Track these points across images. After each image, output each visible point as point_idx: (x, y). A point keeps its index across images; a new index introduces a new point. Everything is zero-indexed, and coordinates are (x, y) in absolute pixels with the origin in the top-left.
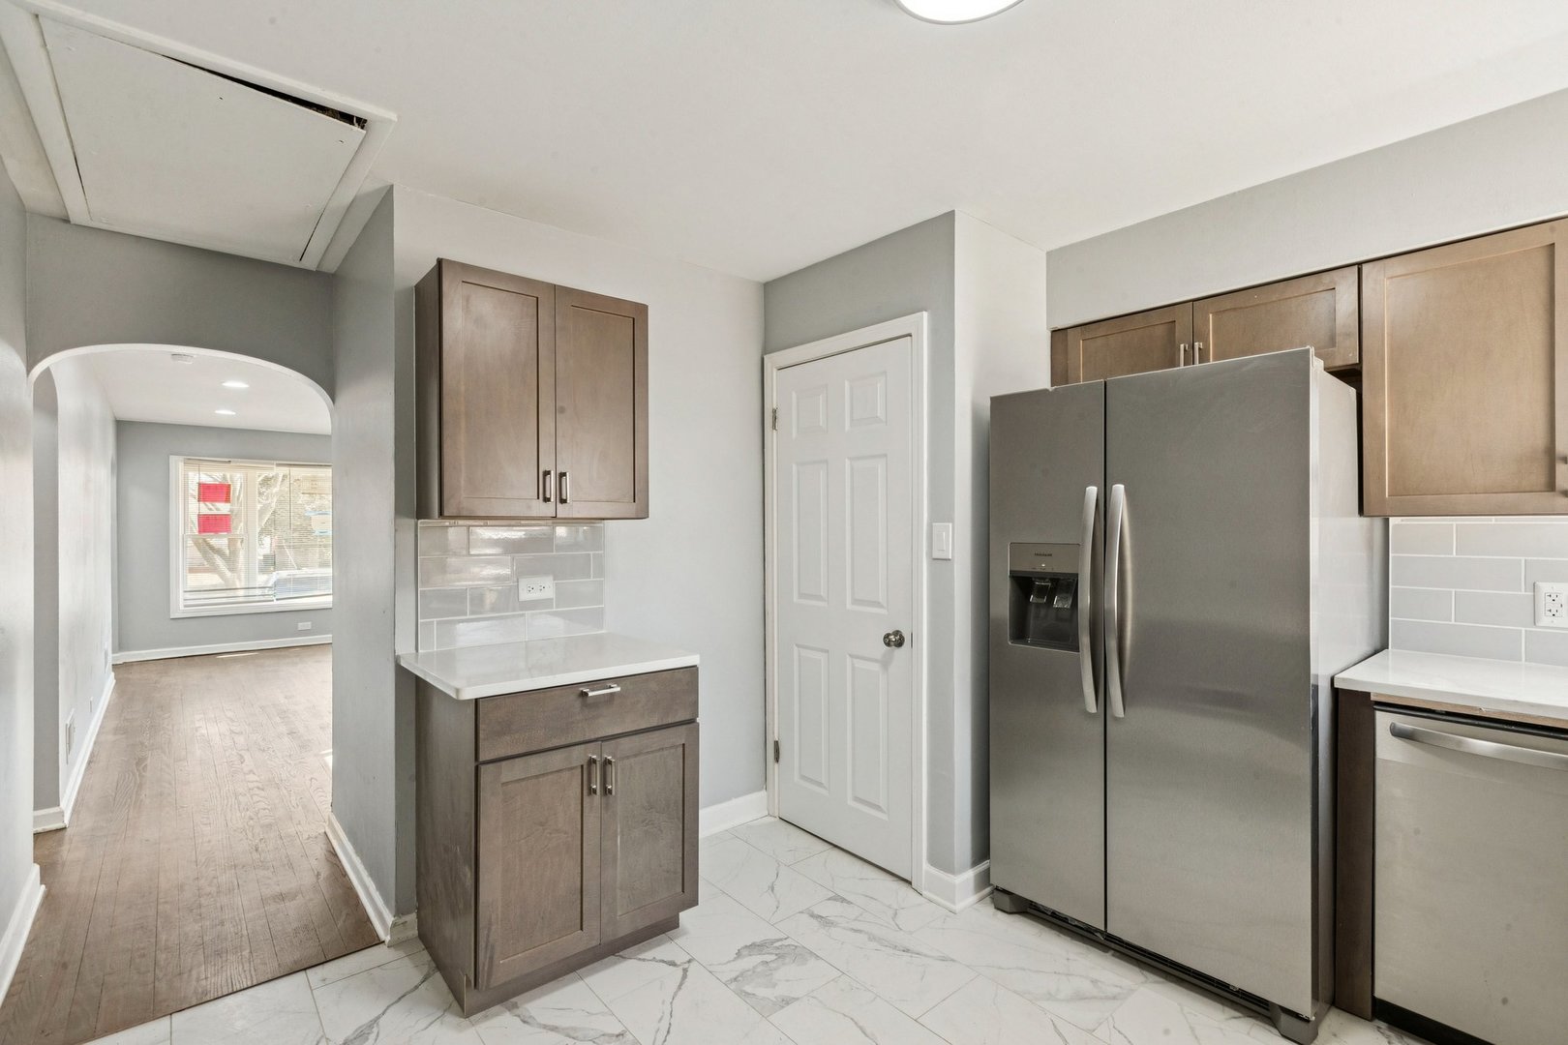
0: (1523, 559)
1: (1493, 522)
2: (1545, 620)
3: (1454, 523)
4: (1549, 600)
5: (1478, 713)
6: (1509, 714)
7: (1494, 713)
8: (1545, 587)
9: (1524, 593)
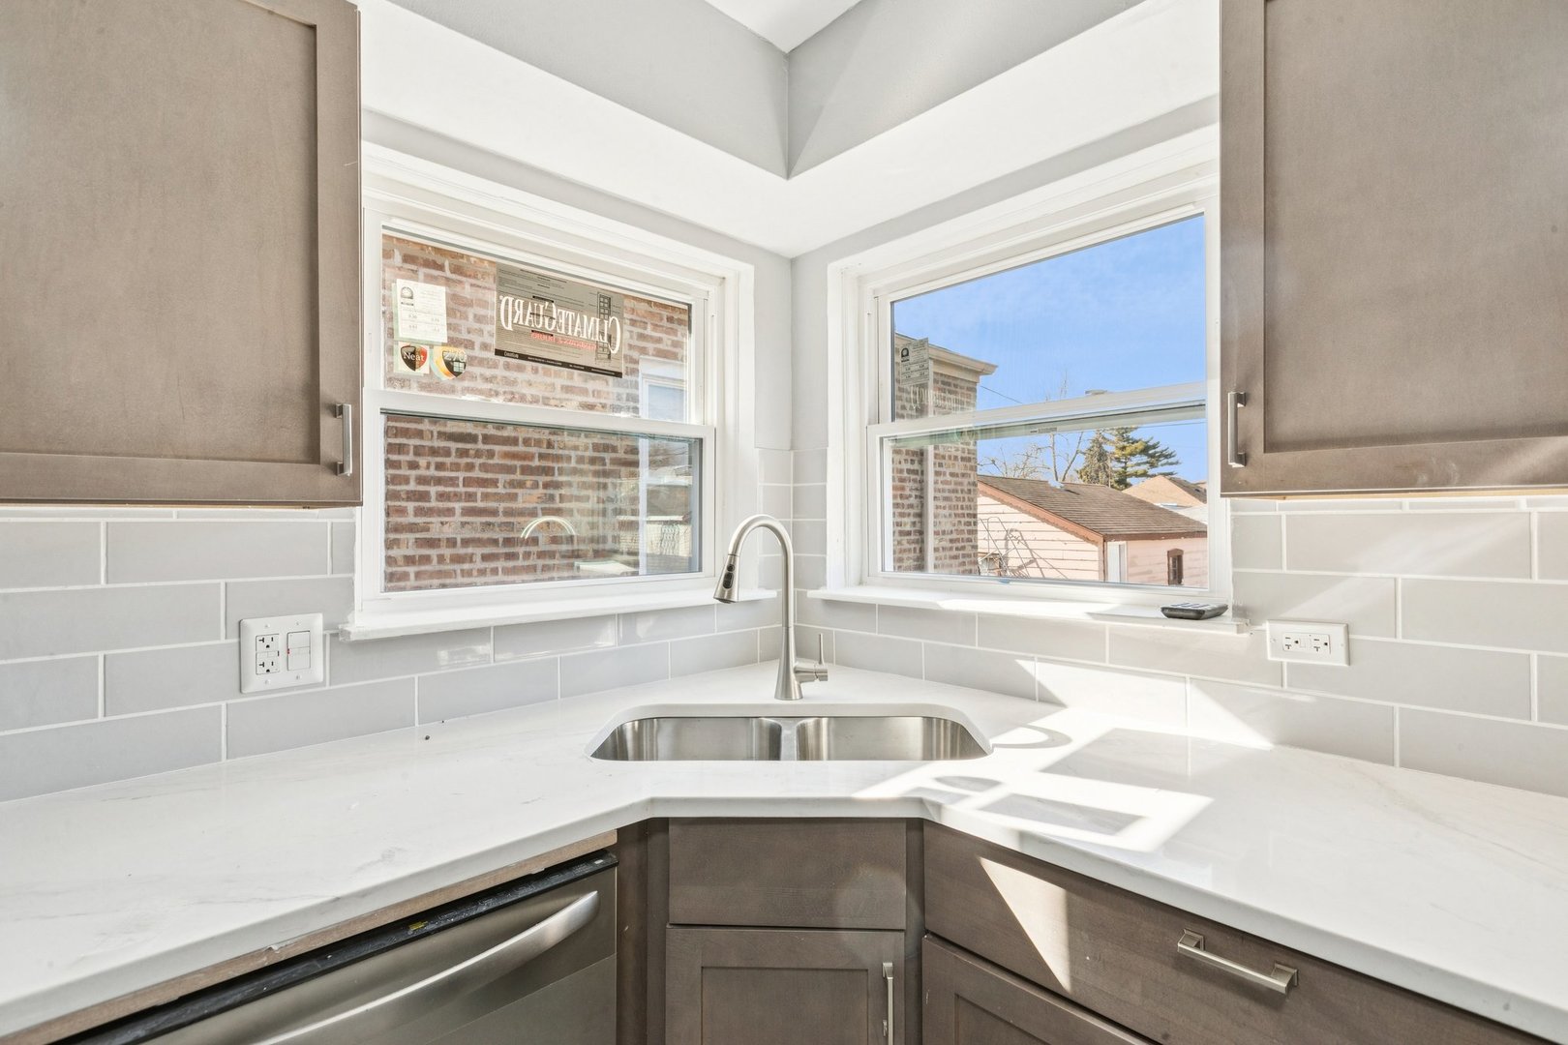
0: (222, 582)
1: (174, 519)
2: (256, 682)
3: (103, 521)
4: (262, 646)
5: (265, 961)
6: (325, 932)
7: (296, 944)
8: (256, 627)
9: (225, 641)
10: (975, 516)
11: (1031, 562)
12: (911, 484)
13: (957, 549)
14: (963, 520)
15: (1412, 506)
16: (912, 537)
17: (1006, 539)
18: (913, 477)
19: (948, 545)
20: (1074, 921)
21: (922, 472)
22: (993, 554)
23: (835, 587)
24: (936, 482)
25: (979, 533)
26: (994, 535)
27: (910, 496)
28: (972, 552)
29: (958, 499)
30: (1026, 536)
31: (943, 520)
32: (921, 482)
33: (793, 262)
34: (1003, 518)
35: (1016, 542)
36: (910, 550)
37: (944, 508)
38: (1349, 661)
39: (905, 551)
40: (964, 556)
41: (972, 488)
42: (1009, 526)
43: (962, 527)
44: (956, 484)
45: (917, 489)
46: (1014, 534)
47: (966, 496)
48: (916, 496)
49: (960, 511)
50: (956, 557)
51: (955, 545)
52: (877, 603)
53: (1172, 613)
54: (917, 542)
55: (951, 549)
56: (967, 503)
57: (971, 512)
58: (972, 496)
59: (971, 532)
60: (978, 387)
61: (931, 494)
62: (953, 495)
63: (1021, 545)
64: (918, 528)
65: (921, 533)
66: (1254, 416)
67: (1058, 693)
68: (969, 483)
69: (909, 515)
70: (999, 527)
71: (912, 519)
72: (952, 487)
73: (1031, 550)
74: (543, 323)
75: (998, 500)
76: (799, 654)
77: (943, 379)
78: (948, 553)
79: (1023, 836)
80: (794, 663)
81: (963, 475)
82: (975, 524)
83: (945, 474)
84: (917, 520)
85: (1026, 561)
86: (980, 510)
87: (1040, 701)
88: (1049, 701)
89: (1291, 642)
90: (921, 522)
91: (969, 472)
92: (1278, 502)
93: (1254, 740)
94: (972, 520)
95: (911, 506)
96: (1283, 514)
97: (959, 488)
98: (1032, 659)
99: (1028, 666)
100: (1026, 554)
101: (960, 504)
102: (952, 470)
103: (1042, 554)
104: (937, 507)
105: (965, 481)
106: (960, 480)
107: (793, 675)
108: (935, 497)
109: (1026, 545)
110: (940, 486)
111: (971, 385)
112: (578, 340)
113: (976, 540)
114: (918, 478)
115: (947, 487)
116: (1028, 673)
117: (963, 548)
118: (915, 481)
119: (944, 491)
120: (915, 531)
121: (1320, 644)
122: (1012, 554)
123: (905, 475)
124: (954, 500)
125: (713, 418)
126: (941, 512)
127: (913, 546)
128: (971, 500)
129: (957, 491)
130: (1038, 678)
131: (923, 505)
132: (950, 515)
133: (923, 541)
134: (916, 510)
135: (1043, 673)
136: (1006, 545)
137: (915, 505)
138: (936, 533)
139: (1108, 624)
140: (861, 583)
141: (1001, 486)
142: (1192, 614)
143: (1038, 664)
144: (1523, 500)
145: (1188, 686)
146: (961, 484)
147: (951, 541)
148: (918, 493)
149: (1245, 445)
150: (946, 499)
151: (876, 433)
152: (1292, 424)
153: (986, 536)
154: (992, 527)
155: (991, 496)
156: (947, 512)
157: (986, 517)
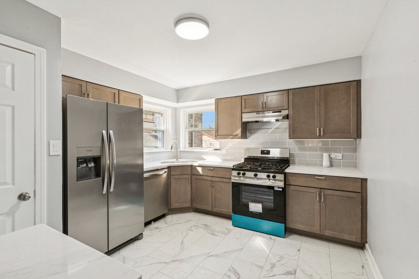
10: (202, 140)
14: (200, 141)
17: (210, 145)
19: (197, 146)
20: (202, 170)
23: (181, 149)
24: (195, 134)
26: (207, 144)
29: (199, 137)
30: (214, 144)
31: (196, 141)
33: (176, 108)
34: (209, 140)
35: (212, 146)
38: (227, 153)
42: (210, 142)
43: (200, 142)
44: (198, 134)
46: (212, 144)
51: (198, 146)
54: (191, 144)
56: (200, 138)
59: (201, 143)
60: (203, 115)
61: (193, 136)
62: (198, 136)
66: (217, 133)
70: (209, 142)
71: (190, 141)
74: (147, 117)
76: (178, 156)
80: (178, 157)
82: (202, 142)
84: (191, 141)
86: (203, 138)
87: (204, 160)
90: (192, 141)
94: (201, 141)
96: (223, 140)
104: (195, 138)
105: (200, 133)
106: (199, 133)
107: (178, 158)
108: (194, 137)
110: (196, 134)
112: (150, 119)
119: (196, 135)
121: (225, 152)
125: (165, 128)
126: (195, 139)
128: (201, 137)
131: (192, 138)
134: (191, 139)
136: (210, 146)
138: (195, 143)
140: (184, 149)
142: (216, 150)
144: (236, 140)
146: (199, 134)
147: (197, 145)
148: (191, 136)
149: (216, 135)
150: (196, 137)
151: (186, 130)
152: (219, 134)
153: (206, 144)
154: (207, 142)
155: (206, 135)
156: (197, 139)
157: (206, 140)
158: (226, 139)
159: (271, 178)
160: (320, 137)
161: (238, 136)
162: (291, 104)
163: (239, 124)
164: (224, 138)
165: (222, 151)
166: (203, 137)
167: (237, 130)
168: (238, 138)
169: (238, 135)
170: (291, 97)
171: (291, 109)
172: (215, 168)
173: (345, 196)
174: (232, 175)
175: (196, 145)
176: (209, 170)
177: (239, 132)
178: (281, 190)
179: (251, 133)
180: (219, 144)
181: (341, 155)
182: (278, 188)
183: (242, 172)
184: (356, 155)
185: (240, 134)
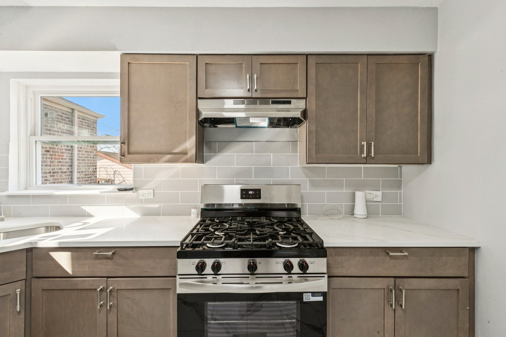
10: (96, 166)
11: (123, 181)
12: (67, 154)
13: (88, 178)
14: (91, 167)
15: (164, 166)
16: (67, 174)
17: (114, 174)
18: (68, 152)
20: (73, 259)
21: (72, 151)
22: (108, 179)
23: (13, 189)
24: (78, 154)
25: (97, 172)
26: (109, 173)
27: (66, 159)
28: (94, 179)
29: (88, 160)
30: (122, 173)
31: (82, 168)
32: (72, 154)
34: (113, 167)
35: (117, 175)
36: (66, 179)
37: (82, 163)
38: (154, 197)
39: (63, 179)
40: (91, 180)
41: (95, 157)
42: (115, 170)
43: (90, 170)
44: (88, 155)
45: (69, 156)
46: (117, 172)
47: (92, 159)
48: (69, 159)
49: (89, 165)
50: (87, 180)
52: (31, 195)
53: (120, 190)
54: (70, 175)
55: (85, 178)
56: (92, 162)
57: (94, 165)
58: (95, 159)
59: (94, 172)
61: (76, 158)
63: (120, 176)
64: (70, 170)
65: (71, 172)
66: (125, 147)
67: (92, 213)
68: (93, 155)
69: (66, 166)
70: (111, 170)
72: (86, 156)
73: (123, 178)
75: (111, 160)
77: (82, 117)
78: (84, 179)
79: (60, 243)
81: (91, 152)
82: (96, 169)
83: (83, 151)
84: (70, 167)
85: (121, 181)
86: (98, 164)
87: (87, 216)
88: (90, 216)
89: (144, 194)
90: (72, 168)
91: (93, 151)
92: (142, 164)
93: (136, 216)
95: (67, 162)
96: (143, 167)
97: (89, 156)
98: (85, 206)
99: (83, 207)
100: (121, 179)
101: (89, 162)
102: (86, 150)
103: (127, 179)
104: (79, 163)
105: (92, 154)
106: (90, 153)
108: (78, 159)
109: (121, 176)
110: (81, 156)
111: (95, 121)
113: (96, 174)
114: (70, 152)
115: (84, 156)
116: (84, 210)
117: (91, 177)
118: (69, 153)
119: (82, 157)
120: (68, 172)
121: (149, 194)
122: (116, 179)
123: (64, 151)
124: (87, 160)
126: (81, 165)
127: (68, 177)
128: (94, 161)
129: (88, 157)
130: (87, 210)
131: (72, 162)
132: (85, 166)
133: (72, 175)
134: (70, 164)
135: (88, 209)
136: (114, 176)
137: (69, 162)
138: (78, 172)
139: (106, 194)
140: (26, 189)
141: (112, 156)
142: (123, 190)
143: (87, 207)
145: (124, 206)
147: (85, 175)
149: (124, 153)
150: (83, 160)
151: (34, 139)
152: (132, 149)
153: (106, 173)
154: (108, 170)
155: (106, 158)
156: (83, 165)
157: (106, 166)
158: (154, 162)
159: (296, 269)
160: (368, 160)
161: (189, 155)
162: (312, 88)
163: (191, 126)
164: (149, 161)
165: (140, 191)
166: (97, 162)
167: (185, 140)
168: (186, 161)
169: (186, 154)
170: (312, 72)
171: (312, 99)
172: (117, 249)
173: (441, 288)
174: (179, 273)
175: (82, 176)
176: (97, 257)
177: (190, 144)
178: (320, 299)
179: (215, 151)
180: (132, 176)
181: (380, 193)
182: (314, 294)
183: (209, 262)
184: (400, 193)
185: (194, 151)
